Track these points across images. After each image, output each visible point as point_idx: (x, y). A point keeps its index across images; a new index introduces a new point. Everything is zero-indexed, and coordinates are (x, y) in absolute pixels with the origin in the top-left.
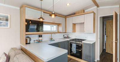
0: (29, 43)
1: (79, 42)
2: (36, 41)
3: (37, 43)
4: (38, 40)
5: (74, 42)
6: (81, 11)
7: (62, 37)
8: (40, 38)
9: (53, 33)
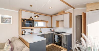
0: (24, 34)
1: (59, 34)
2: (29, 33)
3: (29, 34)
4: (31, 32)
5: (57, 34)
6: (62, 11)
7: (50, 31)
8: (32, 31)
9: (42, 28)
